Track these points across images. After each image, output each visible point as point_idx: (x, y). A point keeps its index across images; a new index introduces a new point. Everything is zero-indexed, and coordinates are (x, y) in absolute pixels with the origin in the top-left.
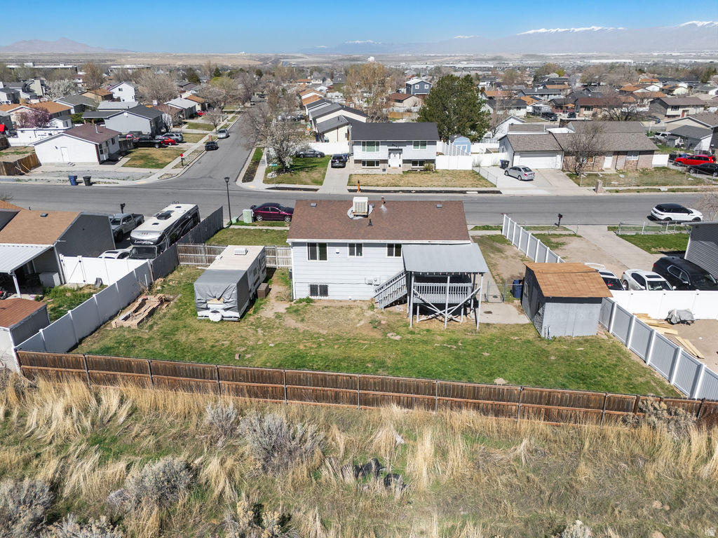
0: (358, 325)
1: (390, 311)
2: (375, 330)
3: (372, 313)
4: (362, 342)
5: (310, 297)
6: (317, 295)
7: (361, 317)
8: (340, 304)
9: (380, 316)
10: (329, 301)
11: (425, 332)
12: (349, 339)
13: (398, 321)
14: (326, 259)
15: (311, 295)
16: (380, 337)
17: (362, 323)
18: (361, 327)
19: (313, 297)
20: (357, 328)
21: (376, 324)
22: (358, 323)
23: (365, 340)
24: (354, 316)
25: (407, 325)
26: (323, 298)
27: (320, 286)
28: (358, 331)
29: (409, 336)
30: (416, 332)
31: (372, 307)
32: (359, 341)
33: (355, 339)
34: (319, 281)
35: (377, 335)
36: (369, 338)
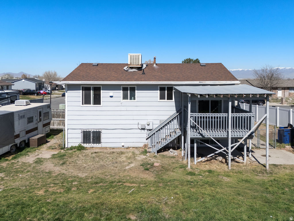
0: (127, 168)
1: (163, 155)
2: (147, 172)
3: (144, 157)
4: (128, 184)
5: (83, 145)
6: (89, 143)
7: (132, 160)
8: (112, 150)
9: (153, 160)
10: (101, 148)
11: (207, 173)
12: (112, 182)
13: (173, 163)
14: (100, 104)
15: (84, 143)
16: (152, 179)
17: (132, 165)
18: (130, 169)
19: (85, 145)
20: (125, 170)
21: (149, 166)
22: (128, 165)
23: (133, 183)
24: (124, 159)
25: (184, 167)
26: (95, 145)
27: (94, 132)
28: (126, 173)
29: (189, 178)
30: (196, 173)
31: (145, 152)
32: (125, 184)
33: (120, 182)
34: (92, 127)
35: (149, 177)
36: (139, 180)
